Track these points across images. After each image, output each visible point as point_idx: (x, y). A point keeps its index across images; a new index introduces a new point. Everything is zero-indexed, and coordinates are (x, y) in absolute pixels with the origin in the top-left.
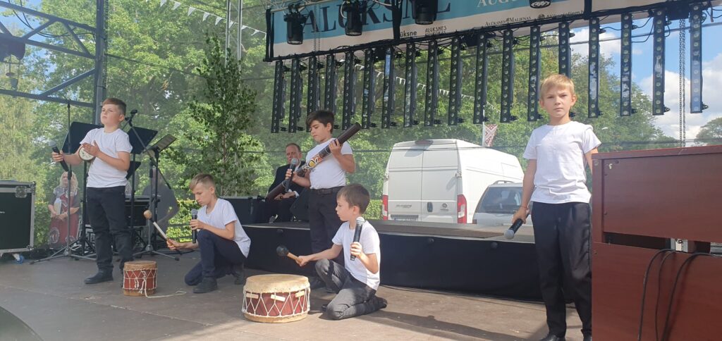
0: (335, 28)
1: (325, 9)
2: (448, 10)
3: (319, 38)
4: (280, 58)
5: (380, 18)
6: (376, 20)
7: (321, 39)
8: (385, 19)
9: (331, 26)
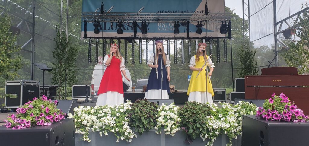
0: (109, 29)
1: (105, 23)
2: (149, 30)
3: (104, 32)
4: (90, 38)
5: (126, 29)
6: (125, 29)
7: (105, 32)
8: (128, 29)
9: (107, 28)
